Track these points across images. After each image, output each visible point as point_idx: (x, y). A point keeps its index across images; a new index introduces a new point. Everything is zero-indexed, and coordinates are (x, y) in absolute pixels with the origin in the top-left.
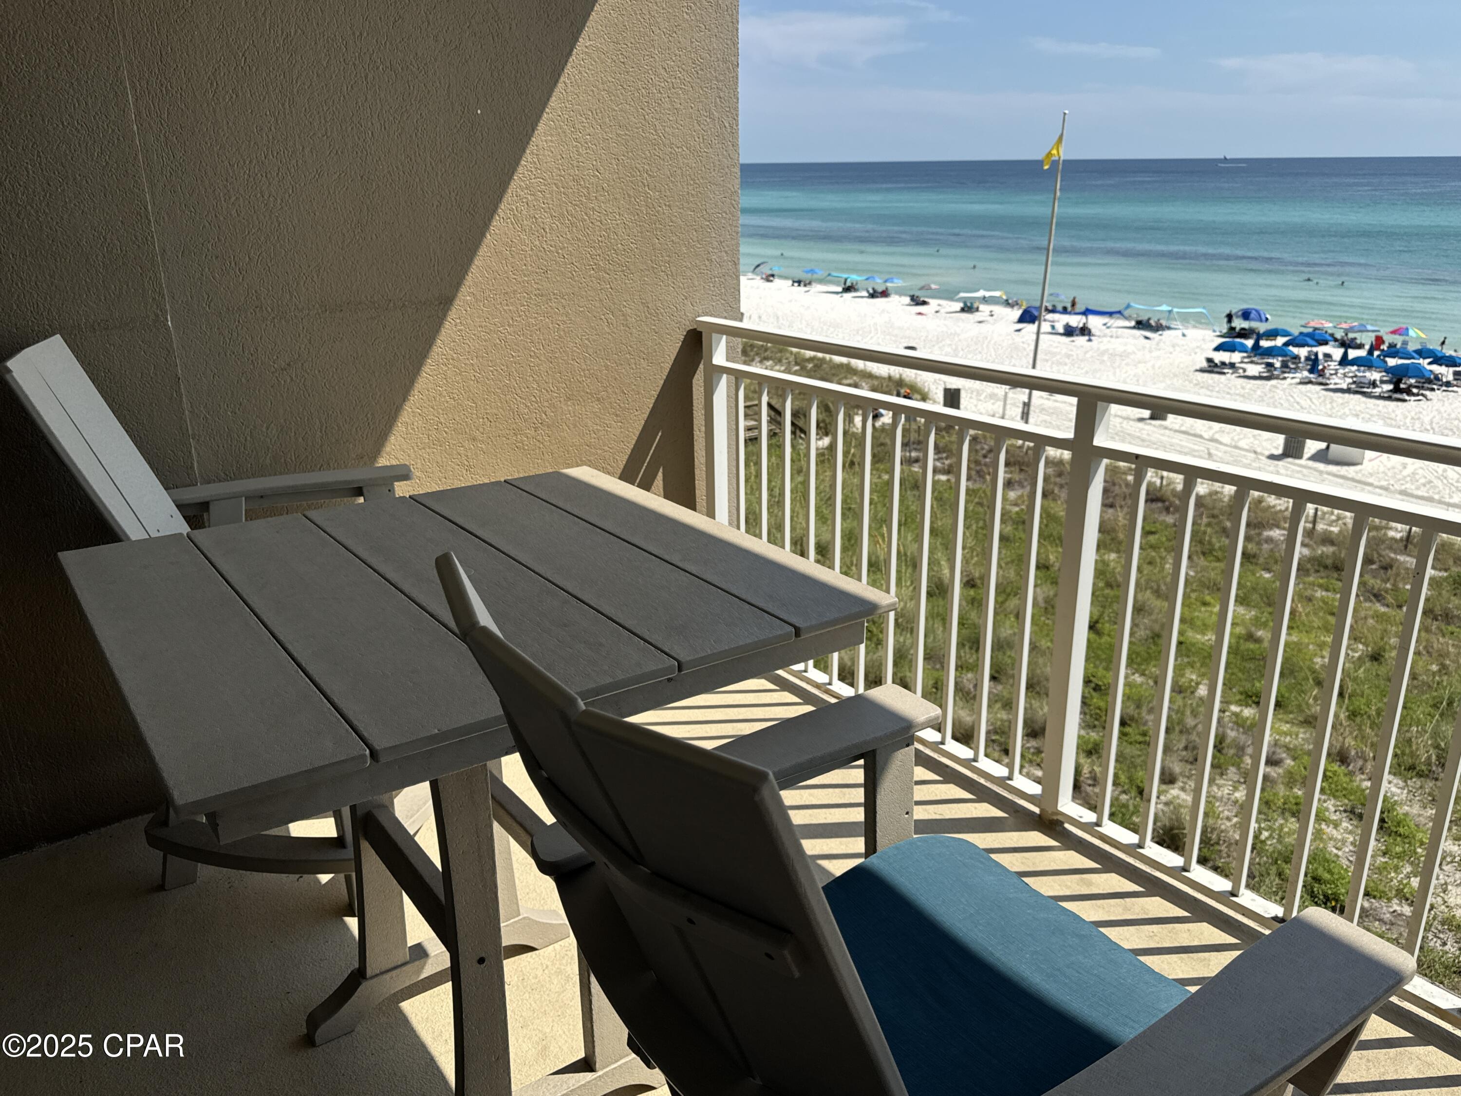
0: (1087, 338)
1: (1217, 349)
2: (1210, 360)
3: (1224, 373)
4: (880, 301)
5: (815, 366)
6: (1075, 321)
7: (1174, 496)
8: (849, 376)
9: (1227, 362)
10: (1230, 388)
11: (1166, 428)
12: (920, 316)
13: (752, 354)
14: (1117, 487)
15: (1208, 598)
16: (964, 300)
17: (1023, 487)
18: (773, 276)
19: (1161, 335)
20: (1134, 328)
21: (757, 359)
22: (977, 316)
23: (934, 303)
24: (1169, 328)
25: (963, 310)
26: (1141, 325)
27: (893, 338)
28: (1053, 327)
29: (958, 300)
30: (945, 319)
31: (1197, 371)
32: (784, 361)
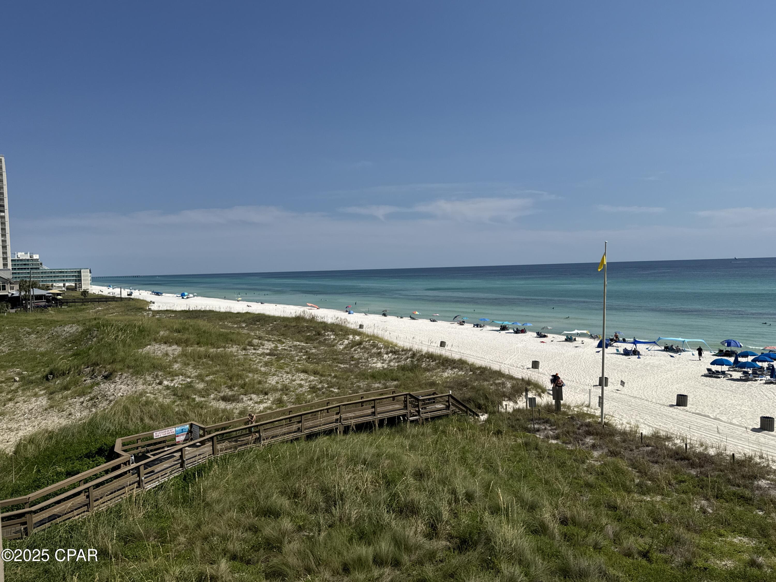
0: (637, 356)
1: (713, 363)
2: (709, 370)
3: (719, 377)
4: (520, 335)
5: (481, 372)
6: (630, 347)
7: (695, 456)
8: (500, 378)
9: (720, 371)
10: (723, 386)
11: (687, 411)
12: (542, 343)
13: (447, 365)
14: (659, 450)
15: (722, 531)
16: (567, 335)
17: (602, 449)
18: (464, 322)
19: (680, 354)
20: (664, 350)
21: (450, 368)
22: (575, 344)
23: (550, 336)
24: (684, 351)
25: (566, 340)
26: (668, 349)
27: (527, 356)
28: (617, 350)
29: (564, 335)
30: (556, 345)
31: (702, 376)
32: (464, 369)
